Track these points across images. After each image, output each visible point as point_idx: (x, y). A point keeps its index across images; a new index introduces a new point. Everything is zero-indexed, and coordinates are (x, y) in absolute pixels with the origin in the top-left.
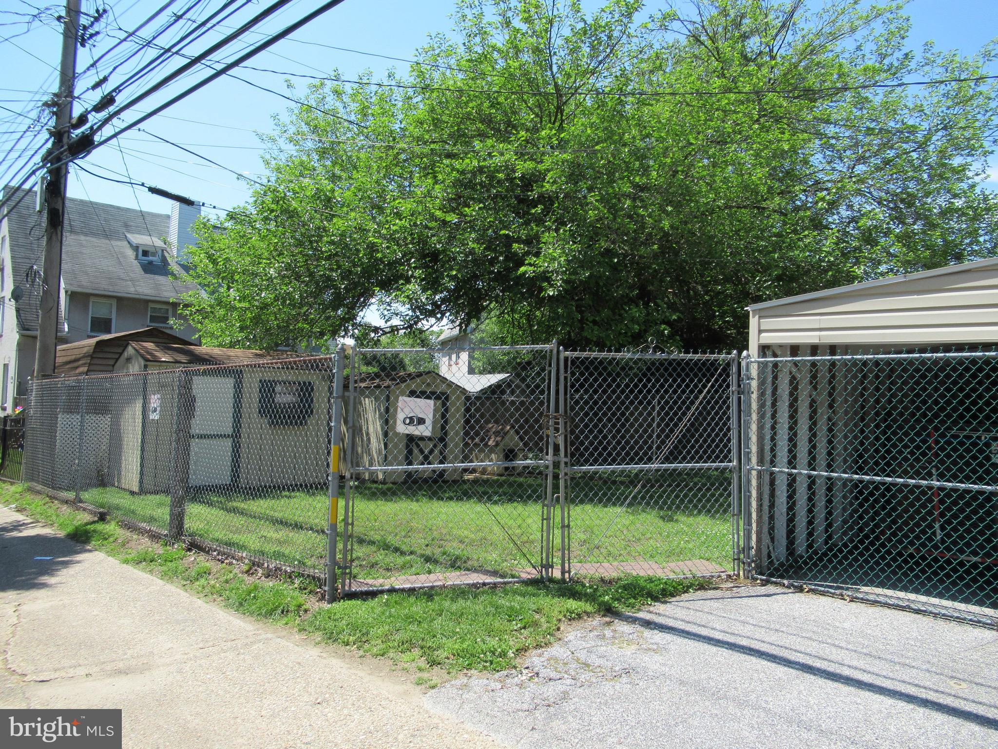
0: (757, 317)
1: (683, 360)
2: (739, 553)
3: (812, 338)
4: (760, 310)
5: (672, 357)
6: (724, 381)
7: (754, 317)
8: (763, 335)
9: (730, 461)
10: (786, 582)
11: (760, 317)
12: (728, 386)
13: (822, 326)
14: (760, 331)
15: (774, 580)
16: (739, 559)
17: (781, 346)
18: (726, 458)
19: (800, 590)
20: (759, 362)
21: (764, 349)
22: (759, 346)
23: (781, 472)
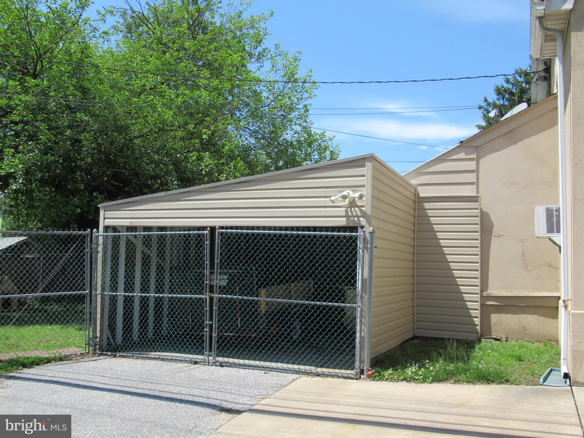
0: (103, 210)
1: (55, 235)
2: (89, 341)
3: (127, 223)
4: (105, 207)
5: (48, 233)
6: (82, 246)
7: (102, 211)
8: (106, 220)
9: (84, 290)
10: (109, 353)
11: (105, 211)
12: (84, 248)
13: (132, 217)
14: (105, 219)
15: (104, 353)
16: (89, 344)
17: (122, 227)
18: (82, 288)
19: (115, 356)
20: (103, 236)
21: (107, 228)
22: (104, 227)
23: (120, 295)
